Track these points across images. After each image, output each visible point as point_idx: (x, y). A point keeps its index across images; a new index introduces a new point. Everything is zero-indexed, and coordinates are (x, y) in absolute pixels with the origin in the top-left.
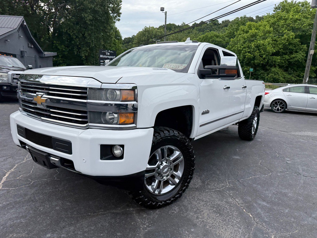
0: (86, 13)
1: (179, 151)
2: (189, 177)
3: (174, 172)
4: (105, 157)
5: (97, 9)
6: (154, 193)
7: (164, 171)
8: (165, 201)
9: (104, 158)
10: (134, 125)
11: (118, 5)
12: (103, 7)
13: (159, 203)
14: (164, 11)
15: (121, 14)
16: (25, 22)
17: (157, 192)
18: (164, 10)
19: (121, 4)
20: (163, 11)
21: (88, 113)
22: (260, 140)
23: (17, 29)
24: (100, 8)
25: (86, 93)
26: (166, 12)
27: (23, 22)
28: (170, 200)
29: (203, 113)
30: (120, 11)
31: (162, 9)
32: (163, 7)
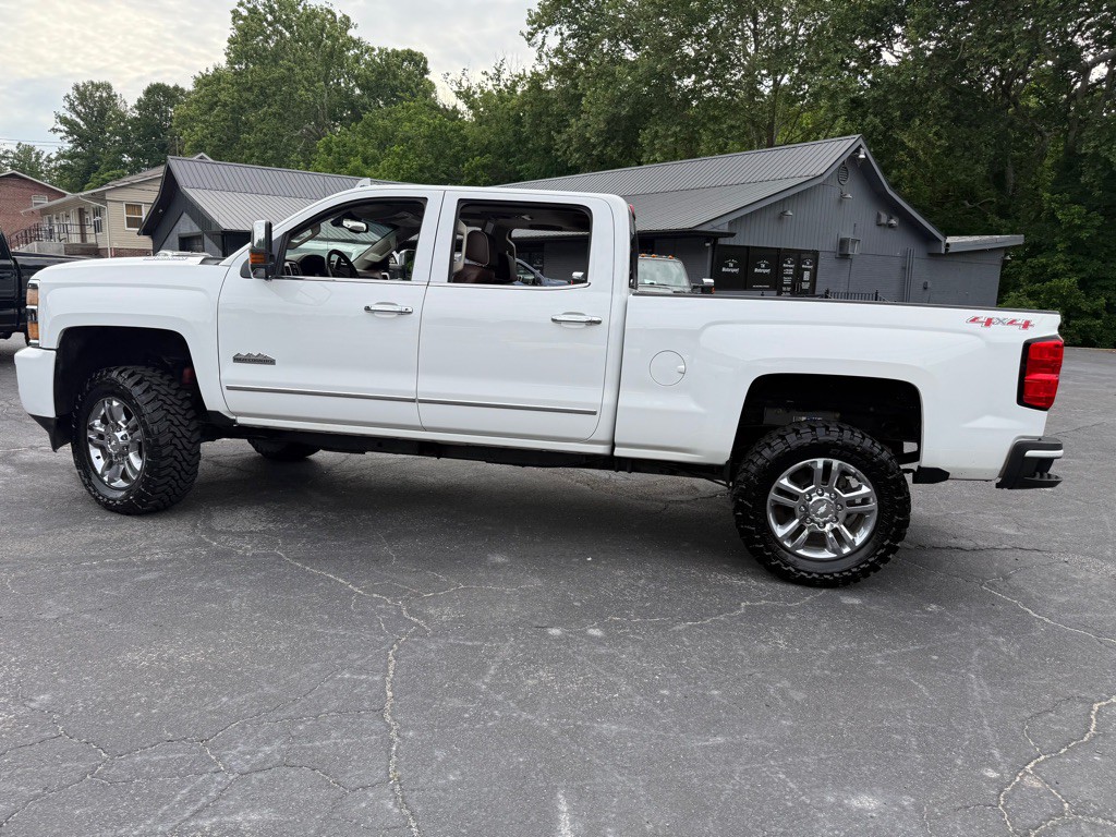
10: (38, 342)
23: (825, 176)
27: (858, 150)
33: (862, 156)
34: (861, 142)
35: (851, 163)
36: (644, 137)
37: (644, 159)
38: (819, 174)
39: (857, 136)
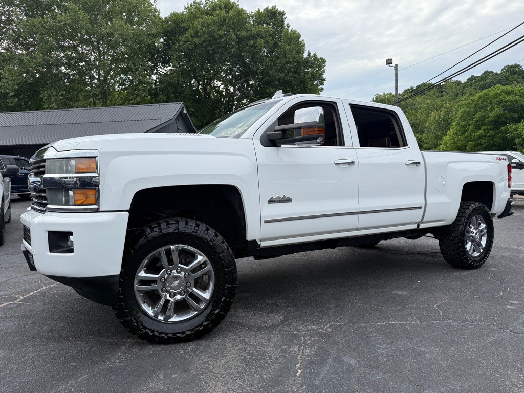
0: (273, 86)
1: (202, 256)
2: (222, 300)
3: (194, 289)
4: (57, 249)
5: (287, 78)
6: (157, 318)
7: (173, 285)
8: (174, 334)
9: (56, 251)
10: (95, 207)
11: (320, 67)
12: (297, 75)
13: (163, 335)
14: (394, 65)
15: (324, 80)
16: (185, 109)
17: (161, 318)
18: (392, 63)
19: (324, 66)
20: (391, 65)
21: (47, 192)
22: (495, 269)
23: (174, 119)
24: (292, 76)
25: (44, 167)
26: (396, 65)
27: (183, 109)
28: (183, 333)
29: (271, 201)
30: (324, 76)
31: (389, 62)
32: (390, 58)
33: (185, 112)
34: (183, 106)
35: (181, 115)
36: (44, 94)
37: (45, 106)
38: (171, 118)
39: (182, 103)
